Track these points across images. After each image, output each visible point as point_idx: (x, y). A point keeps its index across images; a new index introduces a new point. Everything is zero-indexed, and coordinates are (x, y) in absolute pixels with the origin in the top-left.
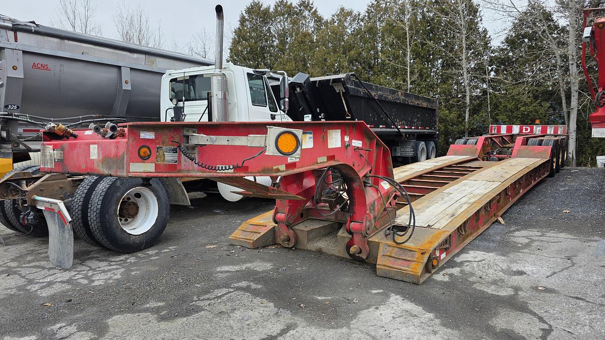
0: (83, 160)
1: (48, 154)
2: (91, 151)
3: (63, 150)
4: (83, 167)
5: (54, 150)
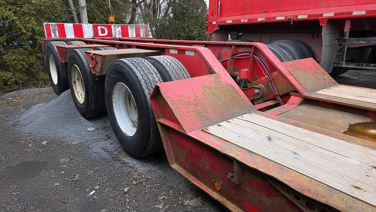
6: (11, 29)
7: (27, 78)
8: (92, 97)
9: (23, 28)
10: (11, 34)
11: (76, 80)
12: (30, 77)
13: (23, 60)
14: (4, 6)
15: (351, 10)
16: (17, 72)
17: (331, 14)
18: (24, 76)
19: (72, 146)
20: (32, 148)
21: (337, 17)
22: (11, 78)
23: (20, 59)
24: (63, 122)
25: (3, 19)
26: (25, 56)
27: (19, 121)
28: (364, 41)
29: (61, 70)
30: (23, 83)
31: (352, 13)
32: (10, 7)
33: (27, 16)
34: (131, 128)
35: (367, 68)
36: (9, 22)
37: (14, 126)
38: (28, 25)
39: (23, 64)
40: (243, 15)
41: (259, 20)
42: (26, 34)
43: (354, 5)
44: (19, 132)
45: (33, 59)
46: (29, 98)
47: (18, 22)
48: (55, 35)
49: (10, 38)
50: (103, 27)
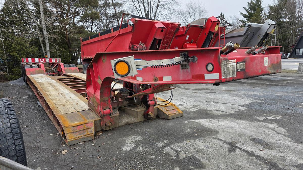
0: (260, 67)
1: (230, 66)
2: (264, 61)
3: (245, 62)
4: (260, 71)
5: (237, 63)
48: (25, 61)
50: (42, 59)
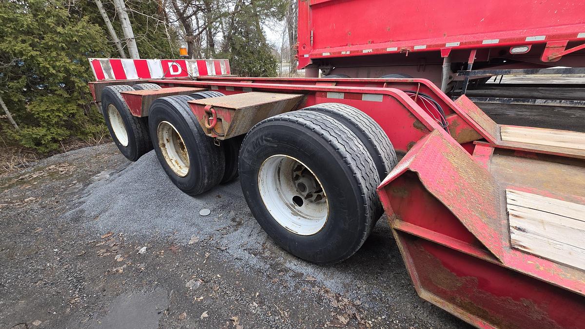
6: (29, 69)
7: (68, 132)
8: (204, 169)
9: (51, 67)
10: (31, 76)
11: (166, 142)
12: (72, 132)
13: (58, 110)
14: (13, 36)
15: (480, 39)
16: (53, 126)
17: (456, 44)
18: (64, 130)
19: (190, 248)
20: (125, 263)
21: (463, 46)
22: (46, 135)
23: (54, 110)
24: (158, 206)
25: (15, 55)
26: (60, 105)
27: (82, 211)
28: (490, 73)
29: (134, 127)
30: (63, 140)
31: (482, 42)
32: (24, 37)
33: (54, 51)
34: (291, 217)
35: (491, 102)
36: (25, 61)
37: (76, 219)
38: (58, 64)
39: (59, 116)
40: (343, 46)
41: (365, 51)
42: (57, 76)
43: (482, 33)
44: (89, 232)
45: (72, 108)
46: (82, 163)
47: (40, 60)
48: (110, 75)
49: (31, 82)
50: (175, 64)
